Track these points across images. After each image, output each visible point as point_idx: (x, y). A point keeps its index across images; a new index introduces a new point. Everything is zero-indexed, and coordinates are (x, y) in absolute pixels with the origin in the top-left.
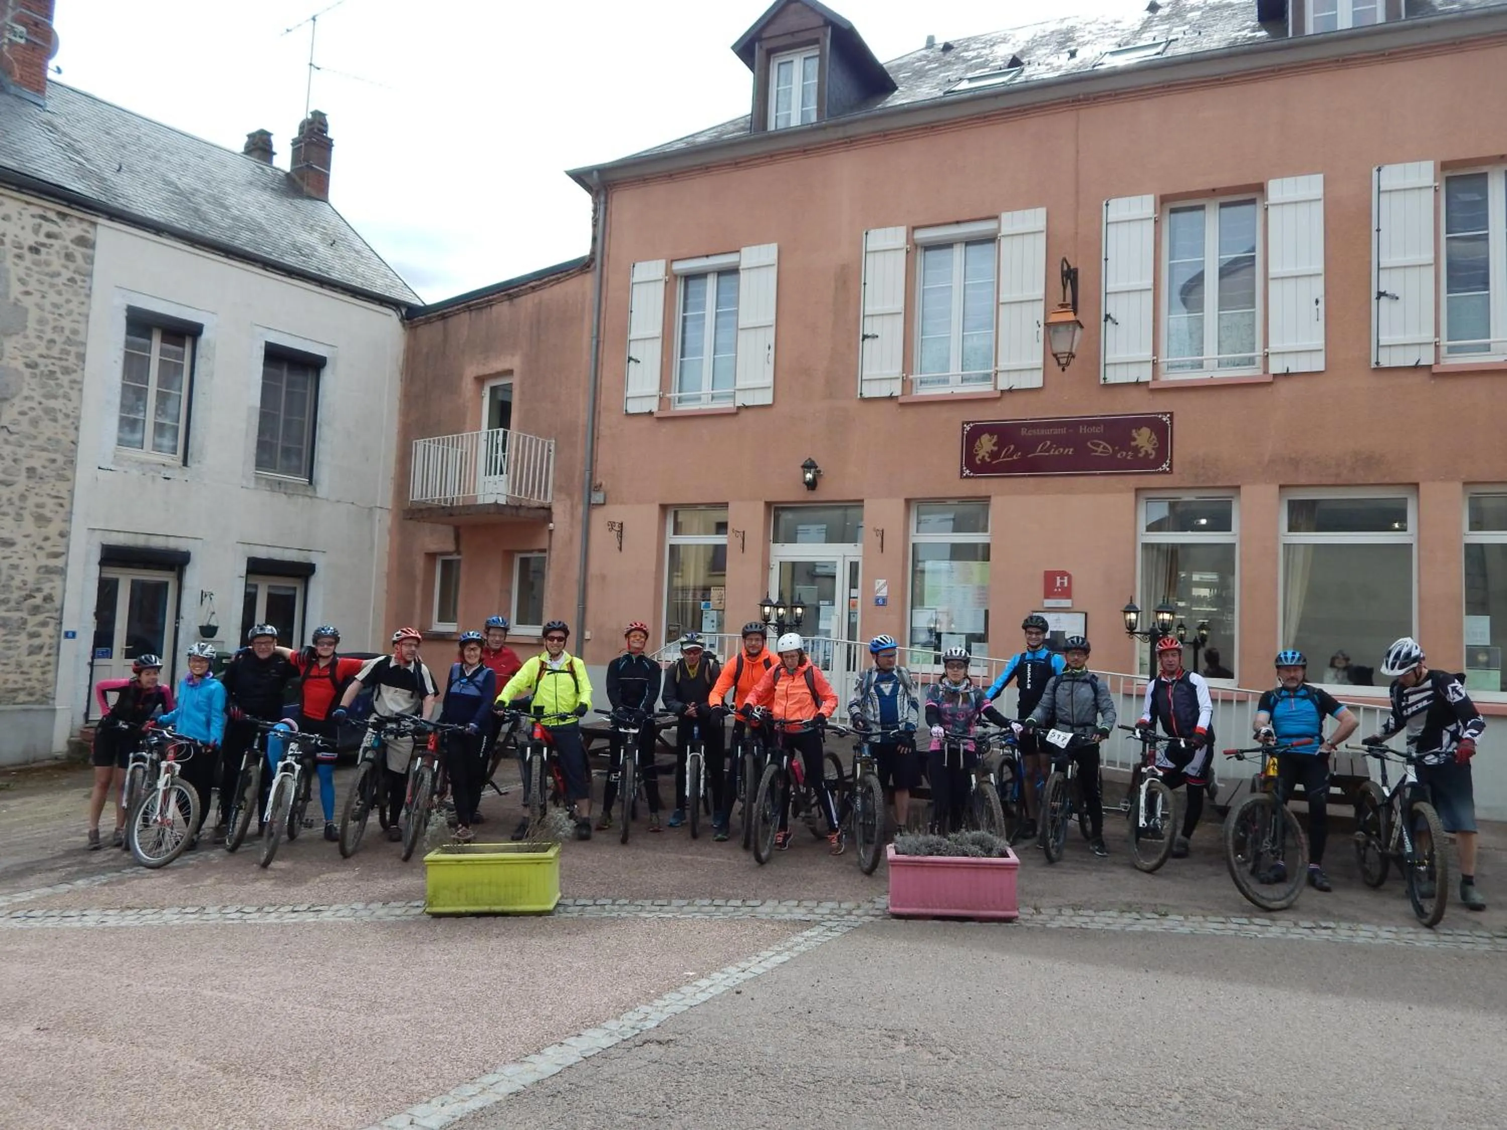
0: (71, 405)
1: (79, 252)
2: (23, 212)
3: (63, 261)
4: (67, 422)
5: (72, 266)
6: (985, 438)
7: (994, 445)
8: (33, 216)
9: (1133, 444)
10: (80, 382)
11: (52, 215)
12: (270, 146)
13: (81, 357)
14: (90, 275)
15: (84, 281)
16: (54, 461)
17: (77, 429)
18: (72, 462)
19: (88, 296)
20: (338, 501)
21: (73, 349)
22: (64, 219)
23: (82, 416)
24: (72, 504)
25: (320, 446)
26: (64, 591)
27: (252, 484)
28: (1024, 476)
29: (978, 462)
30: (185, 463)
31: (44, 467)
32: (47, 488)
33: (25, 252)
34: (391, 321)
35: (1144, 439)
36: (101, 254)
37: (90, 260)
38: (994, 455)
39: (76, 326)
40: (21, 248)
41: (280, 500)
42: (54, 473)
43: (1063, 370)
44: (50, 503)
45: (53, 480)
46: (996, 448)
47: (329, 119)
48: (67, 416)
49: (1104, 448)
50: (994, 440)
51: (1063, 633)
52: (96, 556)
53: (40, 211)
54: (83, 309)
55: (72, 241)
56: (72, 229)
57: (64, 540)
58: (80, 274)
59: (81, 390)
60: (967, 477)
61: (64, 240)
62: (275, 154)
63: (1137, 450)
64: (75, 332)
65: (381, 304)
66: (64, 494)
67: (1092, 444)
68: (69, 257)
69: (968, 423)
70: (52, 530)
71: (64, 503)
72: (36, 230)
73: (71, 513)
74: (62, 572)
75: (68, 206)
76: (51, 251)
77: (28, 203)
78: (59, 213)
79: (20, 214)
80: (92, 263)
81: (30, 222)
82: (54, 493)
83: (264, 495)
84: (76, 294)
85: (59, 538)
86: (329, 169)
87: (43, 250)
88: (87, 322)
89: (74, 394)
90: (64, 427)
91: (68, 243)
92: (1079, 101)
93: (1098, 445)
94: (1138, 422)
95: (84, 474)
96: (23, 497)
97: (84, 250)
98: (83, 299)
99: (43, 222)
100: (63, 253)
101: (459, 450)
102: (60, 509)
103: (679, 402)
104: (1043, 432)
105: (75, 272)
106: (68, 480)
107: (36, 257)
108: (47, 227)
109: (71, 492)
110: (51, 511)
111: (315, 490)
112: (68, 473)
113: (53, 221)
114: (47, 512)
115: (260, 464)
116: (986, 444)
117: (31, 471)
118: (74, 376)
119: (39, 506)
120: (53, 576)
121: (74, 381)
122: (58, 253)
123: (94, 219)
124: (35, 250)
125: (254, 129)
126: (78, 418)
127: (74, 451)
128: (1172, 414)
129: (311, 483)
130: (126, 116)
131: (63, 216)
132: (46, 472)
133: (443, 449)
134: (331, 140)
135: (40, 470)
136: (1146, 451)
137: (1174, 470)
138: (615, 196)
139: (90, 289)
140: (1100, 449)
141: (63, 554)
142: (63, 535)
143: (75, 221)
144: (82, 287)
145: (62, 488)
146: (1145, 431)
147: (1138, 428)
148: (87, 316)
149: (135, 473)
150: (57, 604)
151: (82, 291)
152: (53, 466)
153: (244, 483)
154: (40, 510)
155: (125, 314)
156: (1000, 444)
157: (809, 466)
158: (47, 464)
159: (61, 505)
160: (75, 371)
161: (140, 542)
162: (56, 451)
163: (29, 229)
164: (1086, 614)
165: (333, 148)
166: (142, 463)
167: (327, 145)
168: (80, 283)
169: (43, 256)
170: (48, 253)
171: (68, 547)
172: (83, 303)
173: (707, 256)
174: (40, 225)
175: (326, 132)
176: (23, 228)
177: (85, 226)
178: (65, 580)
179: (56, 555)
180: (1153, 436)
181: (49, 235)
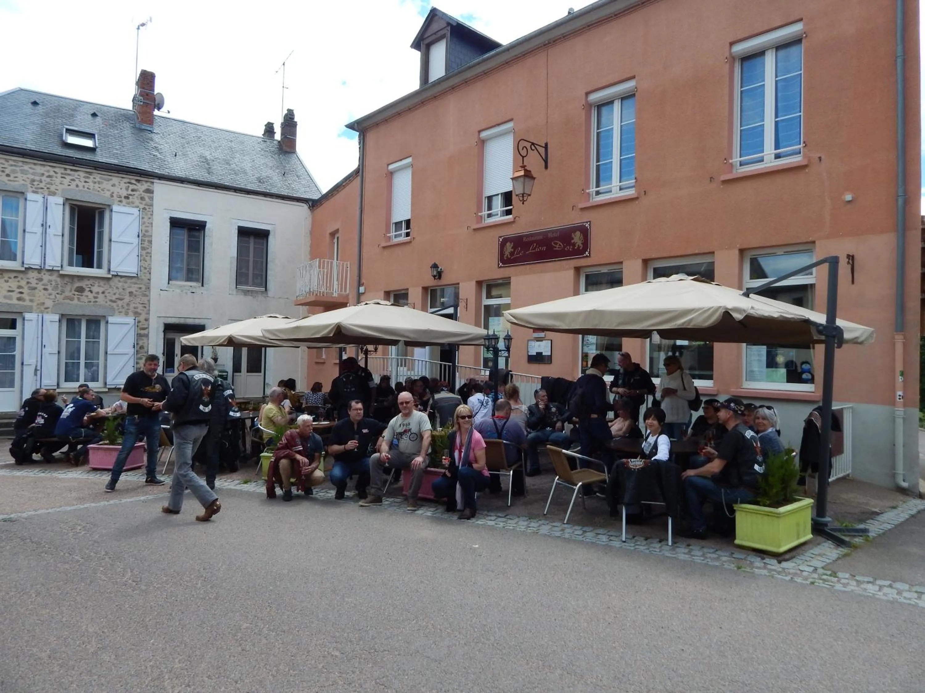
0: (147, 264)
1: (146, 196)
2: (121, 182)
3: (140, 201)
4: (146, 271)
5: (144, 202)
6: (508, 244)
7: (512, 248)
8: (125, 183)
9: (573, 241)
10: (150, 253)
11: (134, 182)
12: (273, 129)
13: (150, 242)
14: (152, 205)
15: (149, 208)
16: (140, 288)
17: (150, 273)
18: (149, 288)
19: (152, 215)
20: (280, 298)
21: (147, 239)
22: (139, 182)
23: (152, 267)
24: (149, 306)
25: (269, 272)
26: (148, 344)
27: (235, 293)
28: (524, 264)
29: (505, 258)
30: (203, 286)
31: (136, 291)
32: (138, 300)
33: (123, 199)
34: (304, 207)
35: (577, 238)
36: (156, 195)
37: (152, 199)
38: (512, 254)
39: (147, 228)
40: (121, 197)
41: (249, 298)
42: (140, 294)
43: (523, 203)
44: (140, 307)
45: (141, 297)
46: (512, 250)
48: (145, 268)
49: (560, 245)
50: (512, 245)
51: (542, 353)
52: (162, 328)
53: (128, 181)
54: (150, 221)
55: (143, 192)
56: (144, 186)
57: (147, 322)
58: (148, 206)
59: (151, 256)
60: (501, 267)
61: (139, 191)
62: (275, 133)
63: (574, 244)
64: (147, 231)
65: (298, 202)
66: (146, 302)
67: (554, 243)
68: (142, 198)
69: (501, 237)
70: (142, 318)
71: (146, 306)
72: (127, 189)
73: (149, 310)
74: (147, 336)
75: (140, 176)
76: (134, 197)
77: (123, 178)
78: (137, 180)
79: (120, 182)
80: (153, 200)
81: (124, 186)
82: (141, 302)
83: (241, 298)
84: (146, 214)
85: (144, 321)
86: (296, 137)
87: (131, 197)
88: (152, 226)
89: (148, 258)
90: (145, 273)
91: (141, 192)
92: (546, 44)
93: (556, 244)
94: (574, 229)
95: (154, 293)
96: (128, 305)
97: (148, 195)
98: (150, 216)
99: (130, 185)
100: (139, 197)
101: (325, 271)
102: (144, 309)
103: (395, 238)
104: (533, 239)
105: (145, 205)
106: (147, 296)
107: (128, 201)
108: (132, 187)
109: (149, 301)
110: (141, 310)
111: (267, 294)
112: (147, 293)
113: (135, 184)
114: (139, 310)
115: (238, 282)
116: (509, 247)
117: (131, 293)
118: (148, 251)
119: (135, 308)
120: (143, 338)
121: (148, 253)
122: (137, 197)
123: (152, 180)
124: (127, 198)
125: (266, 123)
126: (150, 269)
127: (149, 283)
128: (590, 222)
129: (266, 290)
131: (138, 181)
132: (137, 293)
134: (296, 122)
135: (135, 292)
136: (578, 245)
137: (591, 255)
139: (152, 212)
140: (557, 246)
141: (147, 328)
142: (147, 320)
143: (144, 183)
144: (149, 211)
145: (145, 299)
146: (578, 233)
147: (575, 232)
148: (152, 223)
149: (178, 291)
150: (146, 349)
151: (149, 213)
152: (140, 290)
153: (231, 292)
154: (136, 310)
155: (169, 221)
156: (514, 247)
157: (435, 266)
158: (137, 289)
159: (145, 307)
160: (148, 249)
161: (182, 321)
162: (141, 284)
163: (124, 190)
164: (551, 341)
166: (181, 287)
167: (294, 125)
168: (148, 210)
169: (131, 200)
170: (133, 198)
171: (149, 325)
172: (150, 218)
173: (401, 160)
174: (129, 187)
175: (293, 119)
176: (121, 189)
177: (149, 184)
178: (148, 339)
179: (144, 329)
180: (582, 236)
181: (133, 190)
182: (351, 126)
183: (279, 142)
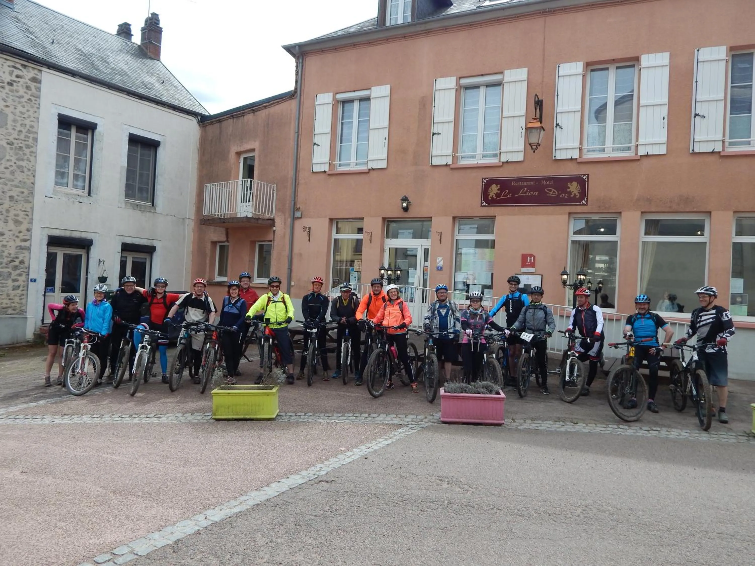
0: (31, 164)
1: (33, 85)
2: (4, 64)
3: (25, 90)
4: (29, 173)
5: (30, 93)
6: (494, 186)
7: (498, 190)
8: (9, 66)
9: (568, 190)
10: (35, 153)
11: (19, 66)
12: (131, 31)
13: (36, 140)
14: (39, 97)
15: (36, 100)
16: (23, 193)
17: (34, 176)
18: (32, 193)
19: (38, 108)
20: (167, 215)
21: (31, 136)
22: (25, 68)
23: (37, 169)
24: (33, 215)
25: (158, 187)
26: (30, 258)
27: (123, 206)
28: (513, 206)
29: (490, 199)
30: (89, 194)
31: (18, 196)
32: (20, 207)
33: (6, 84)
34: (193, 122)
35: (574, 188)
36: (44, 86)
37: (39, 89)
38: (498, 195)
39: (32, 123)
40: (3, 83)
41: (138, 213)
42: (23, 199)
43: (534, 152)
44: (22, 214)
45: (22, 203)
46: (499, 192)
47: (160, 17)
48: (29, 170)
49: (554, 192)
50: (498, 187)
51: (530, 285)
52: (45, 241)
53: (12, 64)
54: (36, 115)
55: (29, 80)
56: (28, 73)
57: (29, 233)
58: (34, 97)
59: (35, 157)
60: (484, 206)
61: (25, 79)
63: (570, 193)
64: (32, 127)
65: (188, 114)
66: (29, 209)
67: (548, 190)
68: (28, 88)
69: (485, 179)
70: (23, 227)
71: (29, 214)
72: (11, 73)
73: (32, 219)
74: (28, 249)
75: (27, 62)
76: (19, 85)
77: (6, 59)
78: (22, 65)
79: (2, 65)
80: (40, 91)
81: (7, 69)
82: (23, 209)
83: (131, 211)
84: (32, 107)
85: (26, 232)
86: (160, 44)
87: (15, 84)
88: (38, 122)
89: (32, 159)
90: (28, 175)
91: (27, 80)
92: (546, 12)
93: (550, 191)
94: (571, 179)
95: (38, 199)
96: (8, 211)
97: (35, 84)
98: (36, 110)
99: (14, 69)
100: (25, 85)
101: (228, 190)
102: (27, 217)
103: (339, 166)
104: (523, 184)
105: (31, 96)
106: (31, 202)
107: (11, 88)
108: (16, 72)
109: (32, 208)
110: (23, 218)
111: (155, 209)
112: (30, 199)
113: (20, 69)
114: (20, 218)
115: (127, 196)
116: (494, 190)
117: (11, 197)
118: (32, 149)
119: (16, 215)
120: (24, 251)
121: (32, 152)
122: (22, 85)
123: (40, 68)
124: (10, 84)
125: (121, 22)
126: (35, 171)
127: (34, 188)
128: (588, 175)
129: (153, 205)
130: (56, 15)
131: (25, 66)
132: (19, 198)
133: (220, 189)
134: (161, 28)
135: (16, 197)
136: (575, 194)
137: (589, 203)
138: (307, 59)
139: (39, 104)
140: (551, 193)
141: (29, 240)
142: (28, 230)
143: (31, 69)
144: (35, 104)
145: (27, 206)
146: (575, 184)
147: (571, 182)
148: (38, 118)
149: (64, 199)
150: (26, 264)
151: (36, 106)
152: (22, 195)
153: (120, 205)
154: (16, 218)
155: (57, 118)
156: (501, 190)
157: (405, 199)
158: (19, 194)
159: (27, 215)
160: (32, 147)
161: (67, 234)
162: (23, 188)
163: (7, 73)
164: (542, 275)
165: (163, 33)
166: (67, 194)
167: (159, 31)
168: (34, 102)
169: (15, 87)
170: (17, 86)
171: (31, 236)
172: (36, 112)
173: (354, 91)
174: (13, 71)
175: (159, 24)
176: (4, 72)
177: (36, 72)
178: (30, 253)
179: (25, 240)
180: (579, 186)
181: (17, 76)
182: (289, 49)
183: (139, 46)
